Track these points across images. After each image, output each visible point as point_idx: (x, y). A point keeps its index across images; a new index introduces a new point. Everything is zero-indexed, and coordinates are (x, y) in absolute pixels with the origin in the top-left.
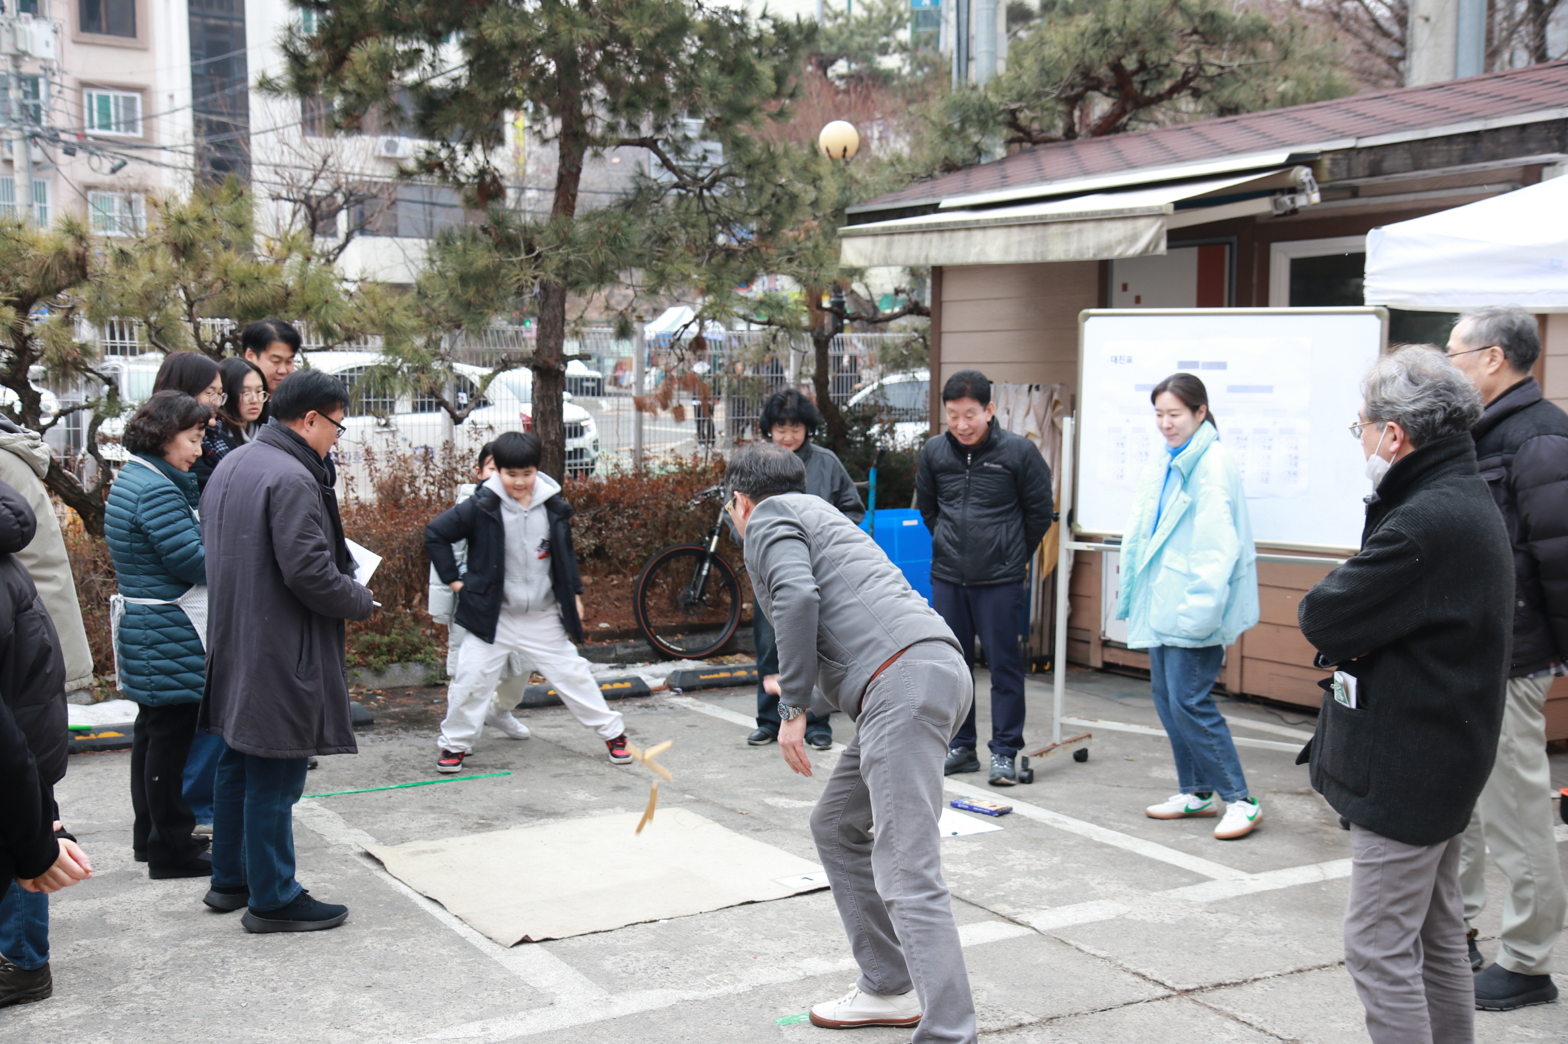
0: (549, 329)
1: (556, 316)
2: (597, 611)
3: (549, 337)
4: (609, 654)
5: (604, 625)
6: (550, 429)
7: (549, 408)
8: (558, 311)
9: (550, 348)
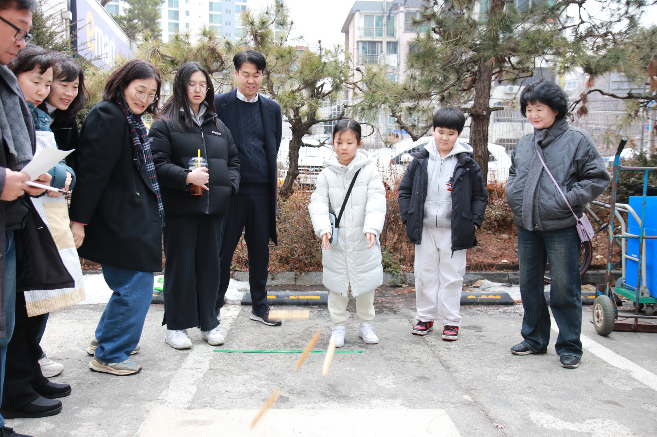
0: (480, 93)
1: (484, 86)
2: (503, 253)
3: (480, 98)
4: (504, 277)
5: (505, 261)
6: (478, 149)
7: (478, 137)
8: (486, 83)
9: (480, 104)
